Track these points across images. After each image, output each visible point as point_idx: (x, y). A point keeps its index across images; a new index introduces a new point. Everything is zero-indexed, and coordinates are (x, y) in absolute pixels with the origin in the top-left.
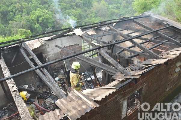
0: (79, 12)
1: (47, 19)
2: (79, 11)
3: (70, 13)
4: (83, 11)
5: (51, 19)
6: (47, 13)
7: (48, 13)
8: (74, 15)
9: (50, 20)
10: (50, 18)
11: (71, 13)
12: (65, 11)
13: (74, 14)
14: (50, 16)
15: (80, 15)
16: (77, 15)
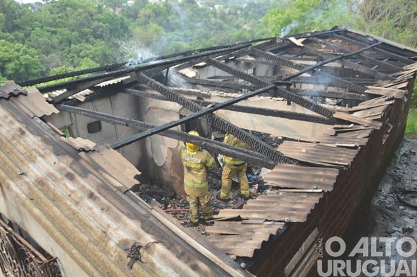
0: (101, 50)
1: (27, 67)
2: (102, 47)
3: (81, 51)
4: (111, 47)
5: (37, 65)
6: (26, 53)
7: (29, 50)
8: (91, 56)
9: (35, 69)
10: (34, 63)
11: (83, 51)
12: (67, 49)
13: (92, 53)
14: (34, 59)
15: (105, 56)
16: (98, 56)
